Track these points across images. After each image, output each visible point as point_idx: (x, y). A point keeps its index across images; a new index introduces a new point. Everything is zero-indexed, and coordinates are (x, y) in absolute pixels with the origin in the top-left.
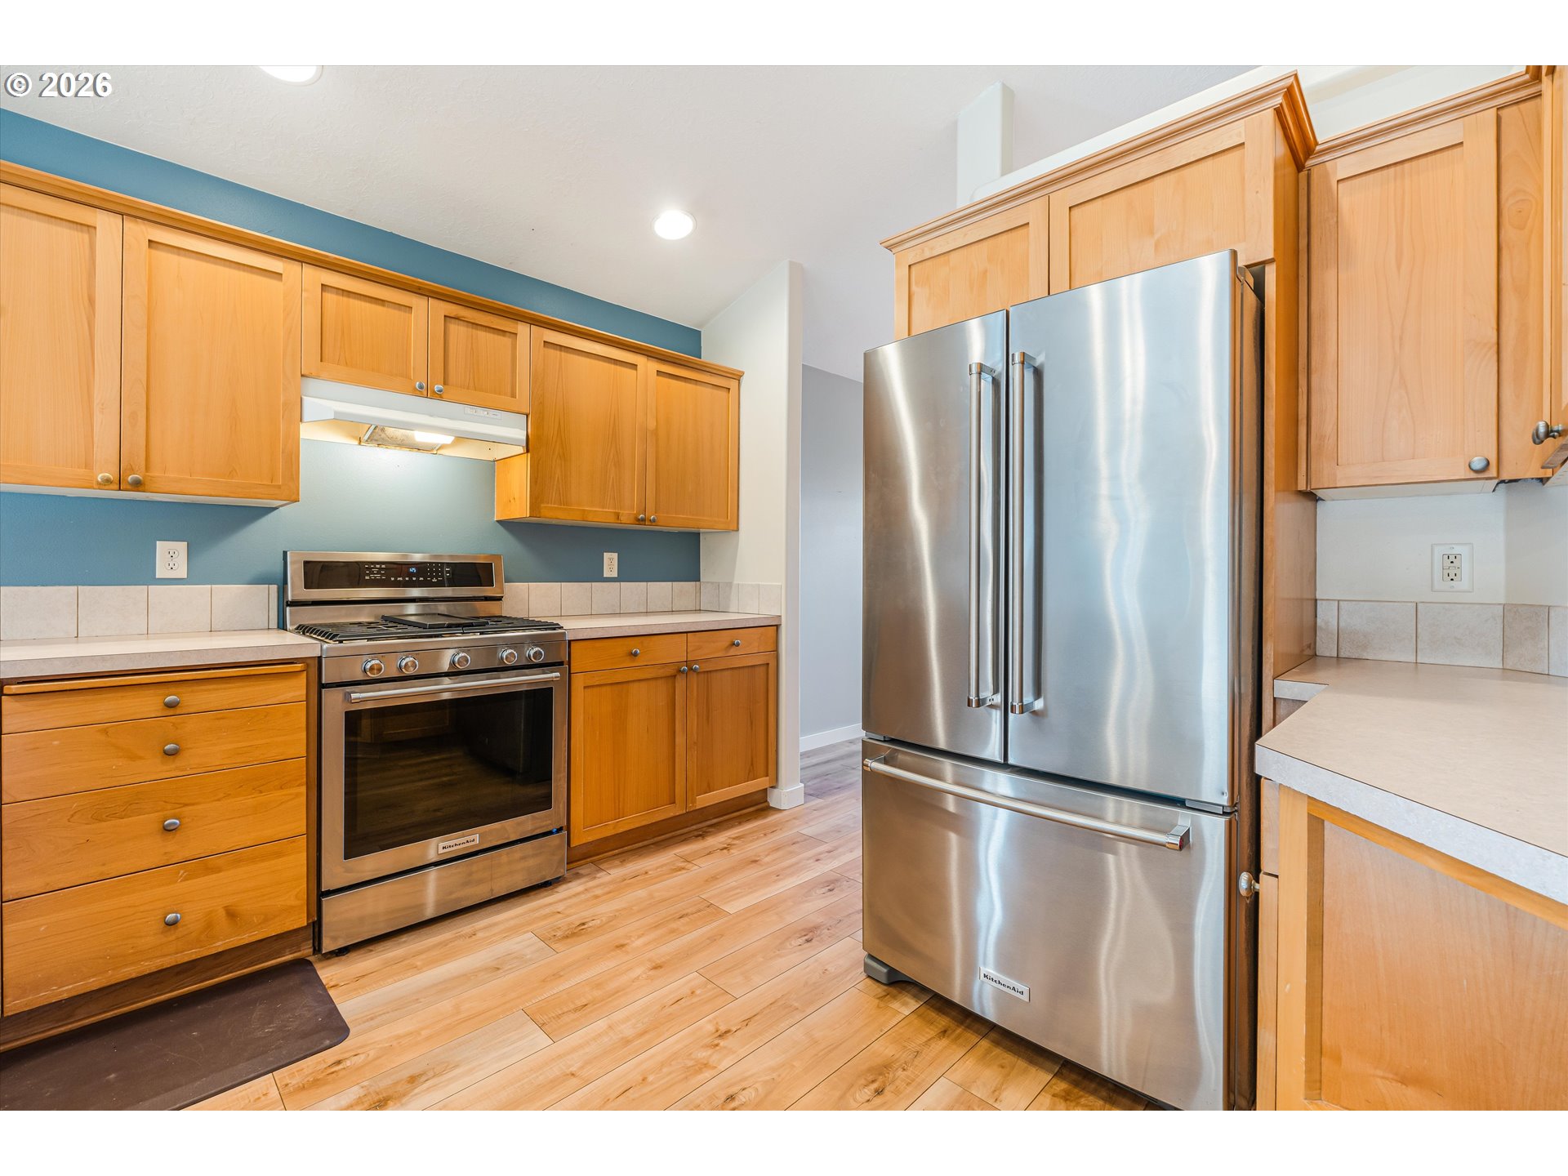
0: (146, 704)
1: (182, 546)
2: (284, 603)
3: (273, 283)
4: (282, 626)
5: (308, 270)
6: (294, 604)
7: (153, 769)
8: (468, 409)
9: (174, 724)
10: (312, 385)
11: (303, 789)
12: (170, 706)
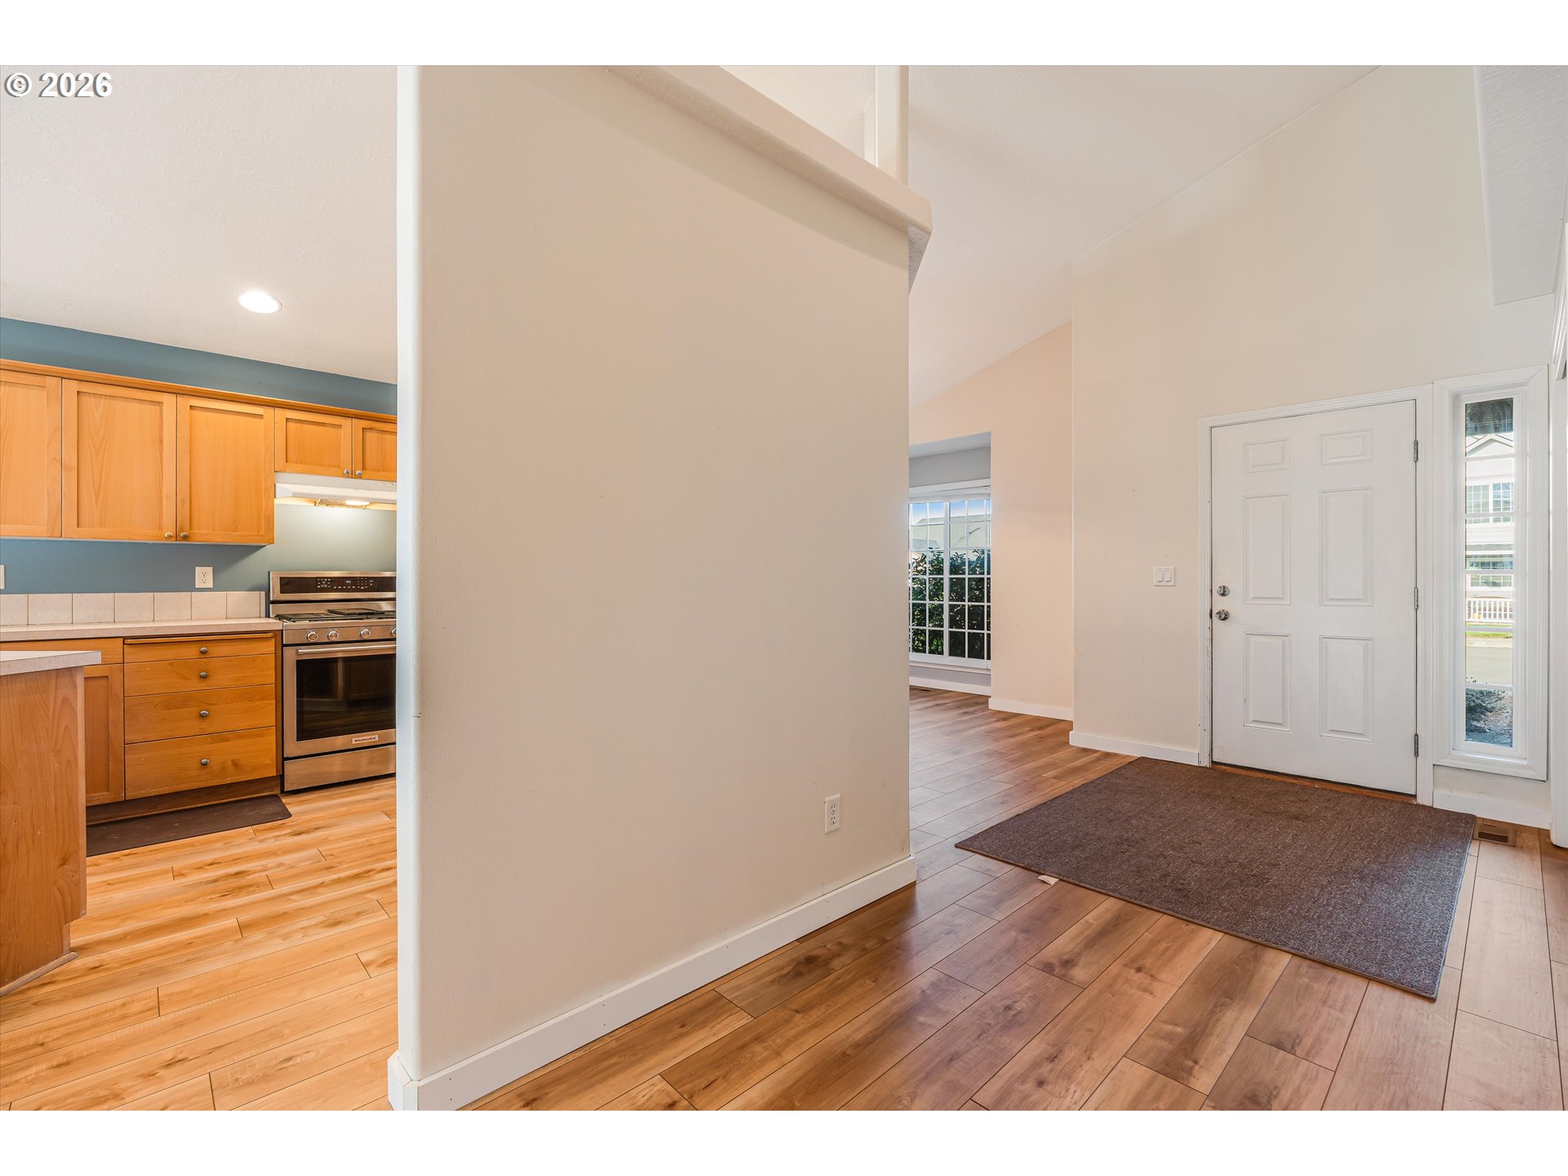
0: (191, 652)
1: (210, 570)
2: (269, 602)
3: (258, 420)
4: (268, 616)
5: (278, 411)
6: (274, 602)
7: (194, 685)
8: (379, 483)
9: (205, 663)
10: (281, 476)
11: (274, 701)
12: (203, 653)
